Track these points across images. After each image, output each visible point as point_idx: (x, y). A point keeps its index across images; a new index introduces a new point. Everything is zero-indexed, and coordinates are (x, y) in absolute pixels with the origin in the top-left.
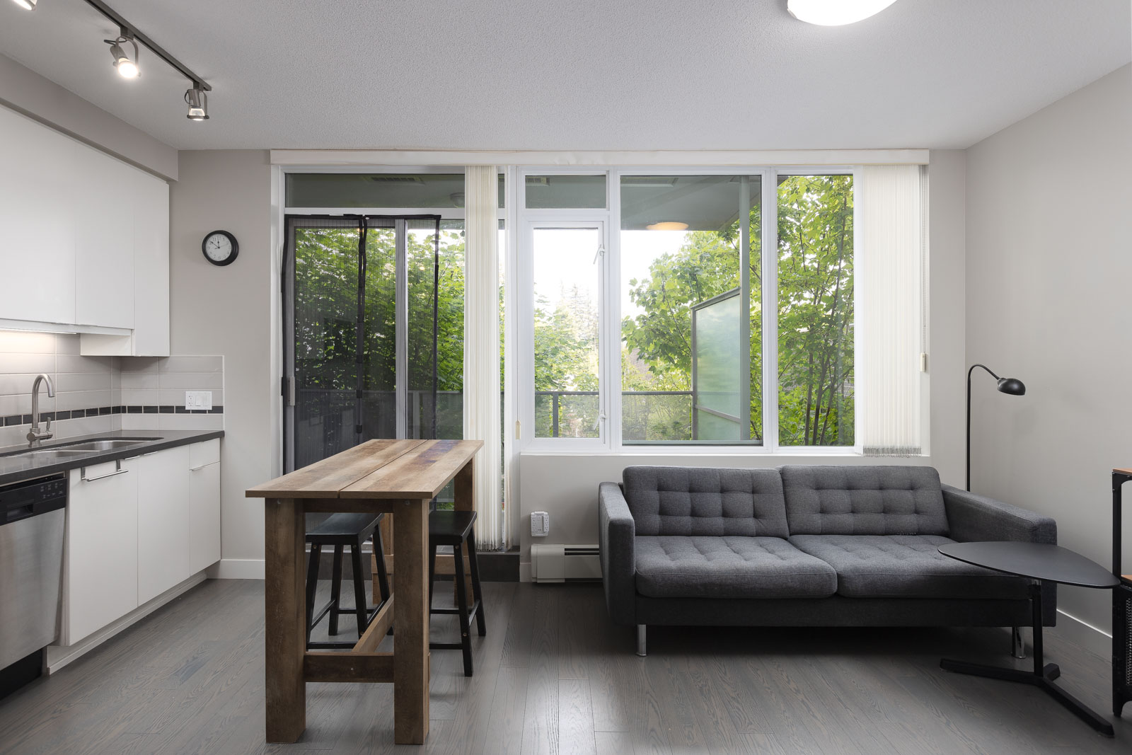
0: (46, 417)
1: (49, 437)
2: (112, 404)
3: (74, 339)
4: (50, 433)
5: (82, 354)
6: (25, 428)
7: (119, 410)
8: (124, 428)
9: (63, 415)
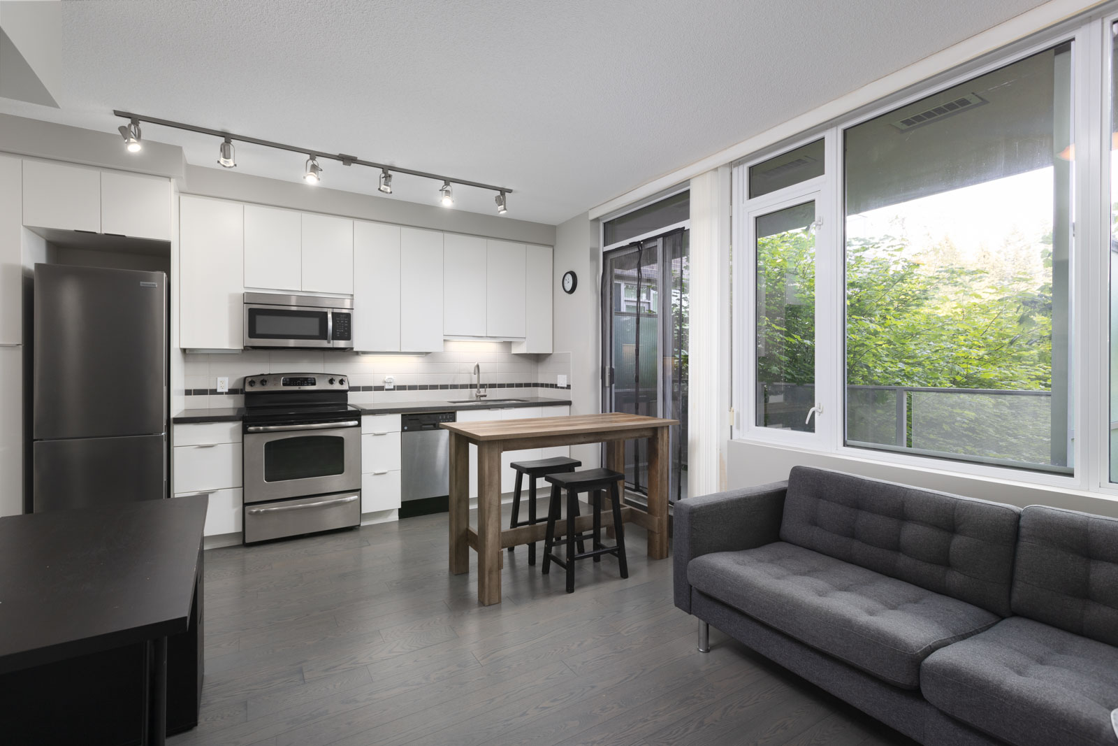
0: (483, 386)
1: (485, 396)
2: (533, 382)
3: (508, 344)
4: (485, 394)
5: (513, 352)
6: (475, 391)
7: (536, 385)
8: (539, 396)
9: (492, 386)
